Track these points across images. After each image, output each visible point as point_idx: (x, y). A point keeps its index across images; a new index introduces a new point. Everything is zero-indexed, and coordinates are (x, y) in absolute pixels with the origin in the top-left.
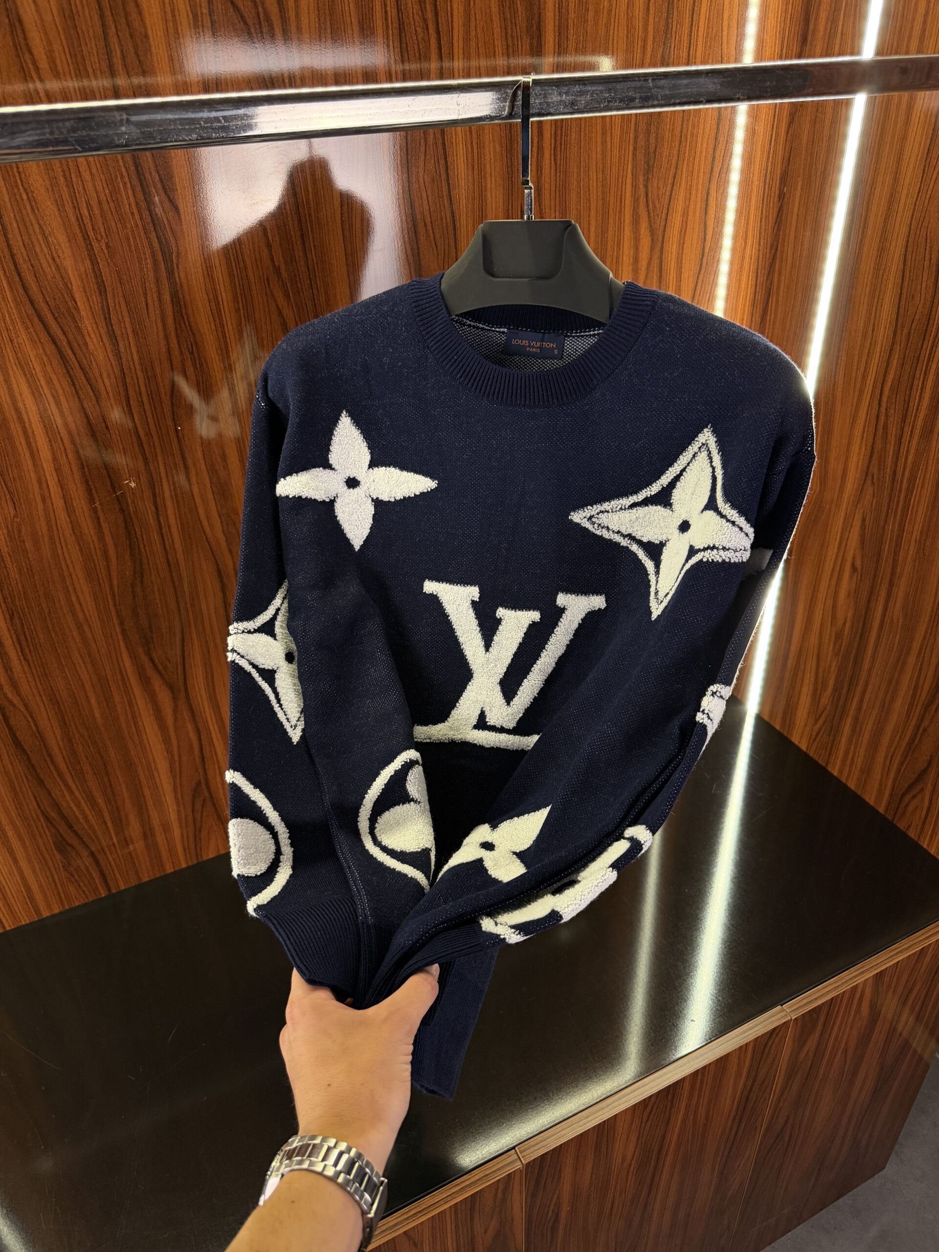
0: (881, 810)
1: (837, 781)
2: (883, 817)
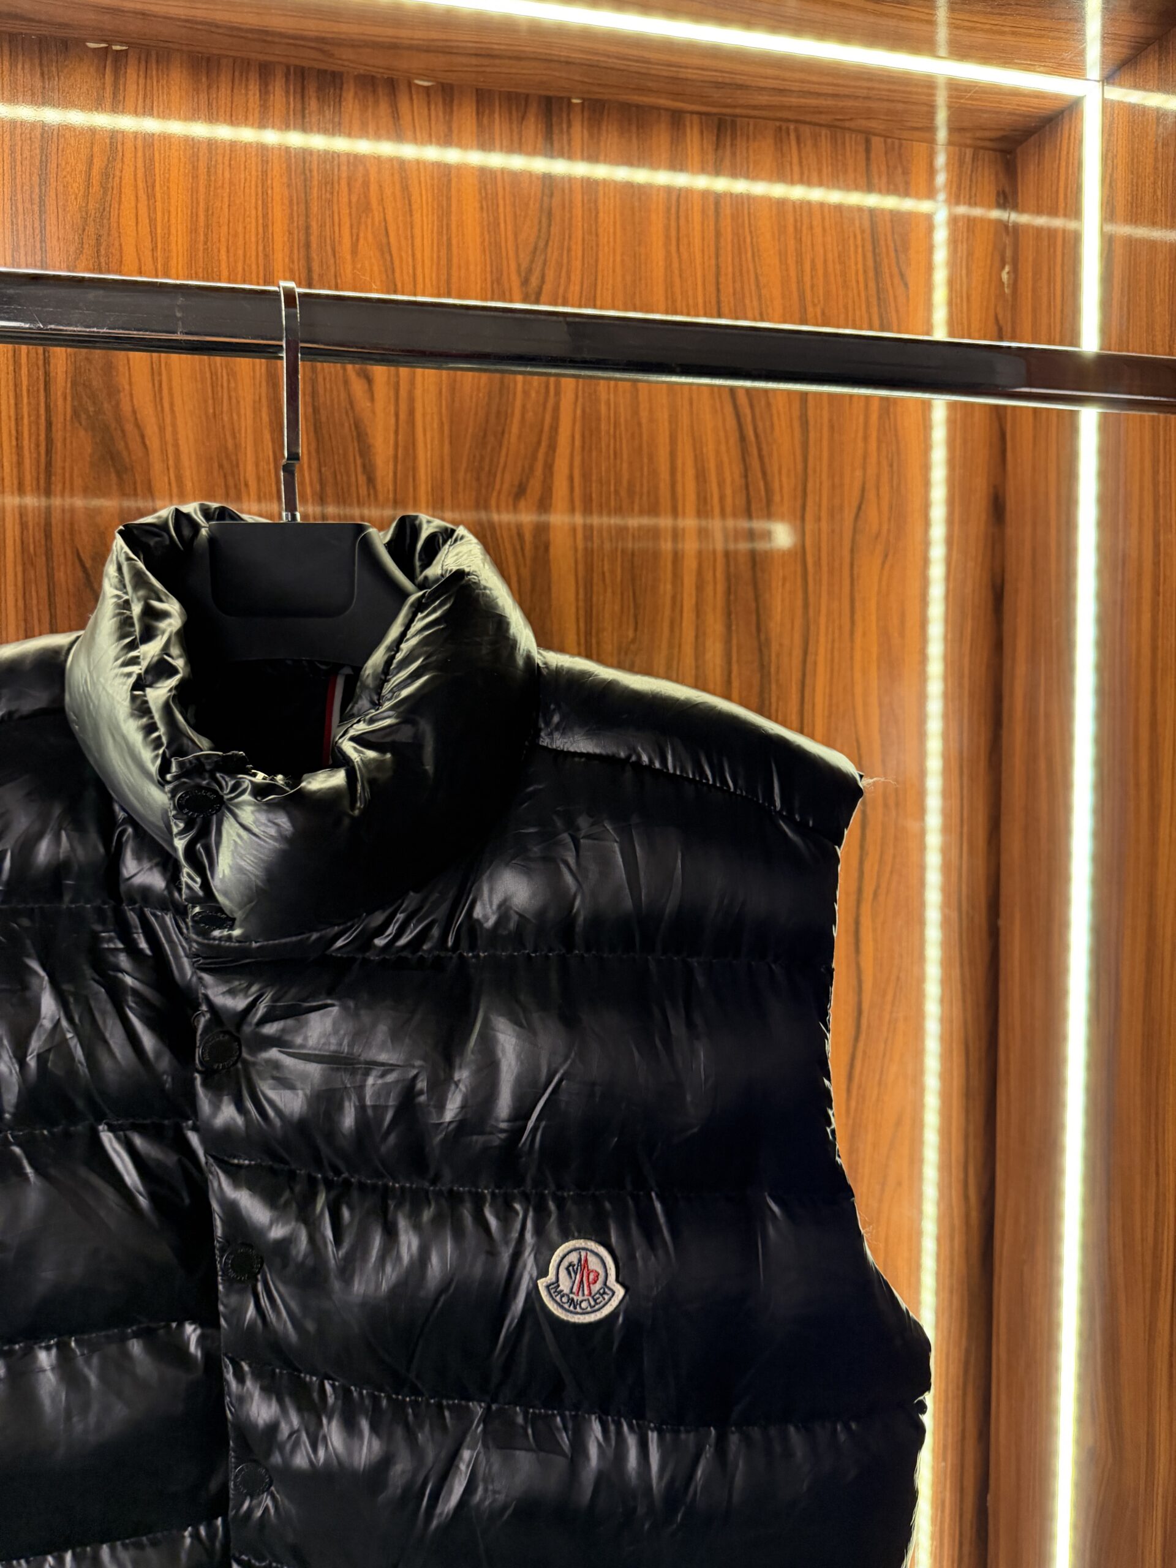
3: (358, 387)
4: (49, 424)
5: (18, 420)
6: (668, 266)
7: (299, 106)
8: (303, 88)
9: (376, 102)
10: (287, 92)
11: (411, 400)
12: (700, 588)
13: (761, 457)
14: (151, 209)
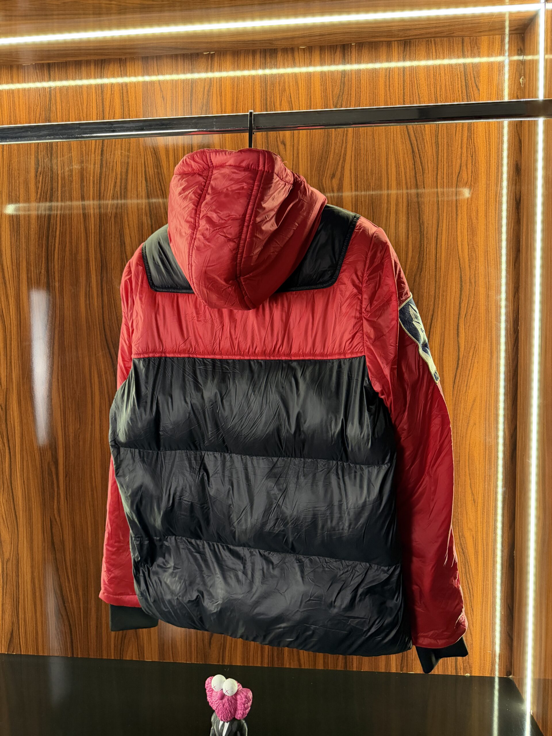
6: (386, 95)
7: (264, 61)
8: (265, 55)
9: (288, 56)
10: (261, 58)
11: (298, 150)
12: (397, 205)
13: (420, 157)
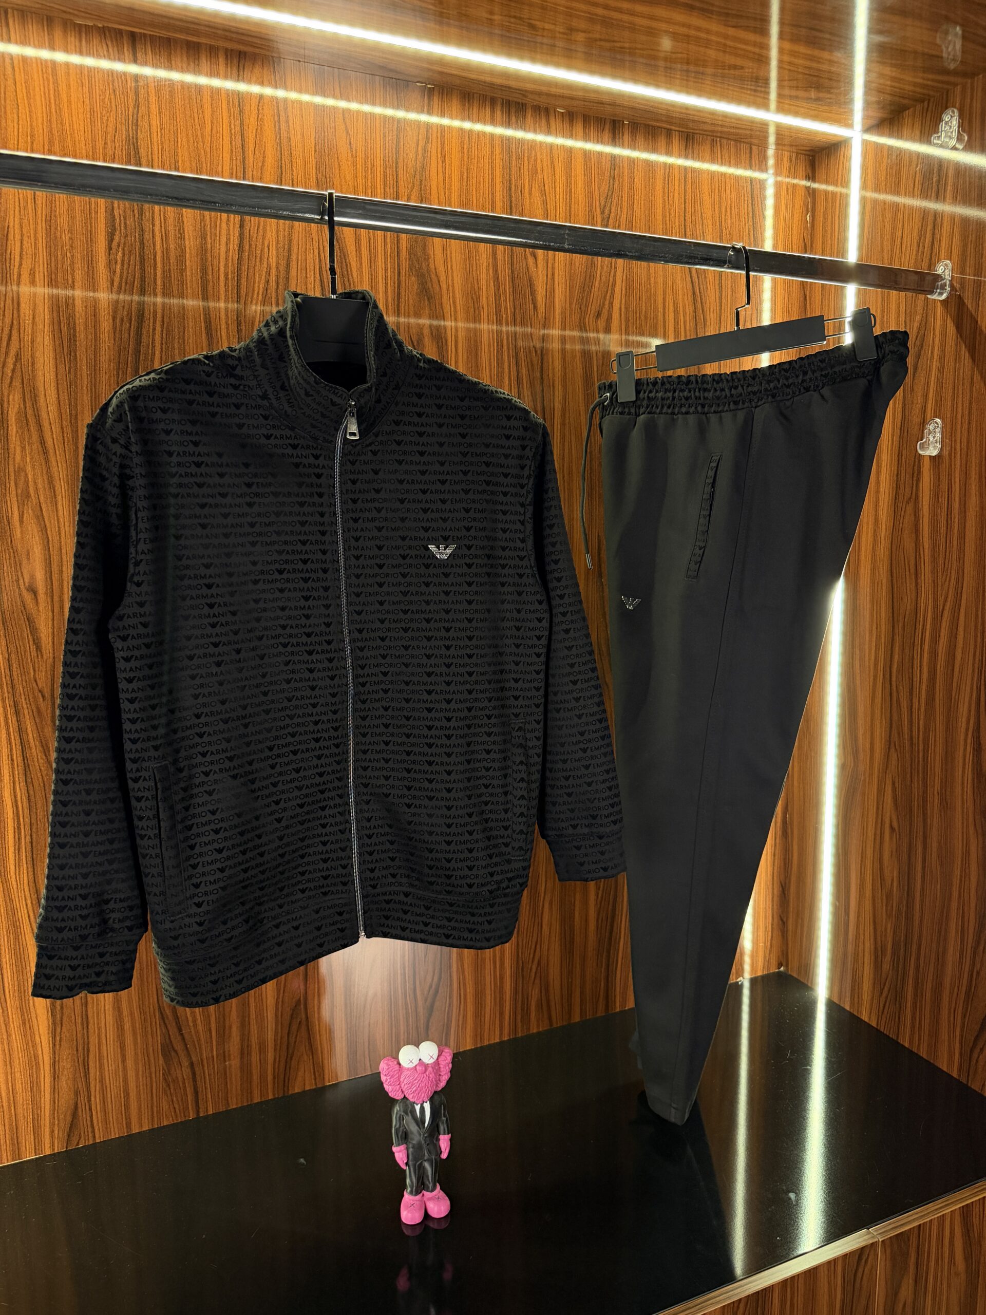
0: (955, 1074)
1: (911, 1052)
2: (958, 1081)
3: (531, 260)
4: (399, 273)
5: (386, 270)
6: (664, 207)
7: (507, 117)
8: (509, 110)
9: (540, 119)
10: (502, 111)
11: (553, 268)
13: (702, 303)
14: (444, 168)
